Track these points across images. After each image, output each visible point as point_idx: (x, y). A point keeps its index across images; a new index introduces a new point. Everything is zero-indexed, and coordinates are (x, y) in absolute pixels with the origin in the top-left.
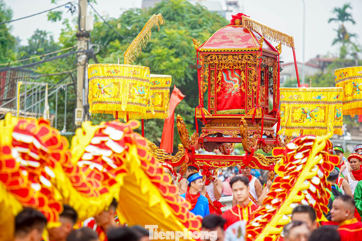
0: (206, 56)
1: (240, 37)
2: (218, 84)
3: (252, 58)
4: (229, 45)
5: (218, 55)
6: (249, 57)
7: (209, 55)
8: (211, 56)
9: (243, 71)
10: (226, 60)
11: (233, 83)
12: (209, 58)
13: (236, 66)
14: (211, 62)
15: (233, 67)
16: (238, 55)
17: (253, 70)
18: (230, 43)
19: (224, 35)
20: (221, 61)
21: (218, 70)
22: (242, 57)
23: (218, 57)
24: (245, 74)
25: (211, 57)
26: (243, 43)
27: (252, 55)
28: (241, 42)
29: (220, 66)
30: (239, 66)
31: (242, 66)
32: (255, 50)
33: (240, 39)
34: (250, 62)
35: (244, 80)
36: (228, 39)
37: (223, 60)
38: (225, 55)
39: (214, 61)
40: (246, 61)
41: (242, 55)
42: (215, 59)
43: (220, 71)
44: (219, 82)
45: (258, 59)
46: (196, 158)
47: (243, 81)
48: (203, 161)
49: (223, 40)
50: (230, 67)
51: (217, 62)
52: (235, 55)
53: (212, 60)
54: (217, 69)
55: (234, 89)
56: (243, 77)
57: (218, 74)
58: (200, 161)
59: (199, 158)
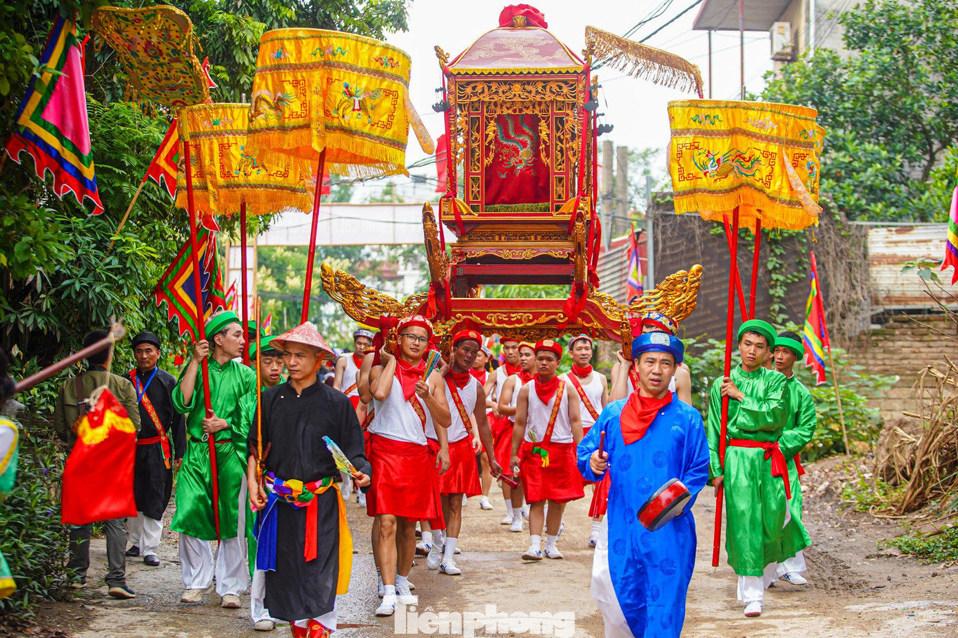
0: (462, 86)
1: (537, 47)
2: (488, 148)
3: (565, 90)
4: (513, 62)
5: (490, 82)
6: (560, 88)
7: (468, 84)
8: (473, 85)
9: (544, 118)
10: (508, 94)
11: (519, 147)
12: (469, 90)
13: (527, 108)
14: (475, 99)
15: (521, 110)
16: (536, 82)
17: (568, 115)
18: (515, 59)
19: (498, 42)
20: (495, 97)
21: (487, 118)
22: (544, 87)
23: (490, 88)
24: (548, 125)
25: (474, 88)
26: (545, 59)
27: (566, 83)
28: (538, 57)
29: (492, 107)
30: (534, 108)
31: (543, 107)
32: (575, 72)
33: (535, 51)
34: (562, 99)
35: (546, 139)
36: (509, 49)
37: (501, 94)
38: (505, 83)
39: (481, 97)
40: (553, 97)
41: (544, 82)
42: (483, 92)
43: (492, 119)
44: (490, 143)
45: (580, 92)
46: (456, 307)
47: (545, 142)
48: (470, 314)
49: (497, 53)
50: (515, 111)
51: (487, 99)
52: (528, 83)
53: (475, 94)
54: (485, 114)
55: (521, 162)
56: (544, 133)
57: (487, 126)
58: (463, 314)
59: (462, 308)
